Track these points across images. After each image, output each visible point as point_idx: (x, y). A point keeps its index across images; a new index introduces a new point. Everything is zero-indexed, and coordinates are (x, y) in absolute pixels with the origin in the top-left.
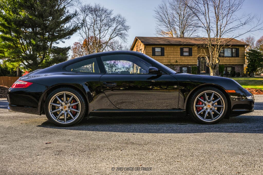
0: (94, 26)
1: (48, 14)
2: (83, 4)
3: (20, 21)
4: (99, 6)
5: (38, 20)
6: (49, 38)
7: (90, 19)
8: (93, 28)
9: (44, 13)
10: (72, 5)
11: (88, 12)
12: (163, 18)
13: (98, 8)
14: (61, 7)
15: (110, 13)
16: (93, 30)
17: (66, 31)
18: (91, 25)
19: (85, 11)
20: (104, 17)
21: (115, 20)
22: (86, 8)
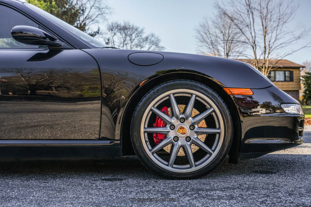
2: (110, 22)
4: (129, 24)
7: (118, 39)
10: (97, 22)
11: (116, 31)
12: (205, 38)
13: (128, 26)
15: (142, 32)
19: (113, 29)
20: (135, 36)
21: (148, 39)
22: (114, 26)
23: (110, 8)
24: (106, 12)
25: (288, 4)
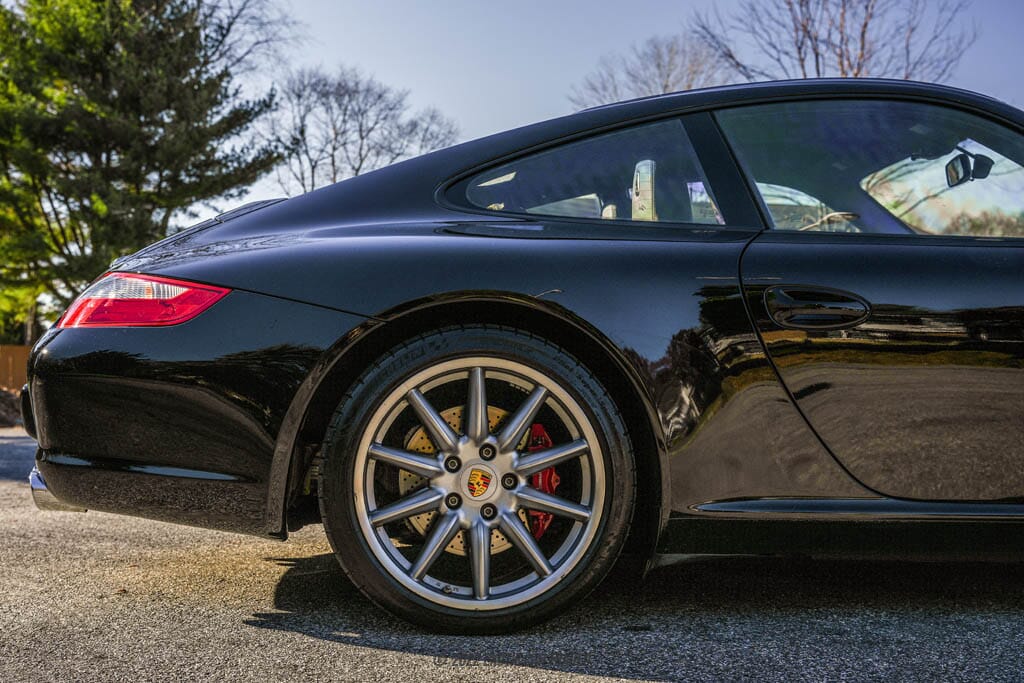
0: (332, 156)
1: (160, 96)
2: (295, 67)
3: (47, 123)
4: (356, 76)
5: (118, 118)
6: (159, 193)
7: (319, 127)
8: (329, 160)
9: (146, 92)
10: (252, 69)
11: (313, 98)
13: (351, 84)
14: (213, 71)
15: (398, 106)
16: (331, 168)
17: (228, 167)
18: (322, 151)
19: (302, 93)
20: (375, 118)
21: (418, 129)
22: (306, 82)
23: (294, 23)
24: (281, 34)
25: (937, 26)
